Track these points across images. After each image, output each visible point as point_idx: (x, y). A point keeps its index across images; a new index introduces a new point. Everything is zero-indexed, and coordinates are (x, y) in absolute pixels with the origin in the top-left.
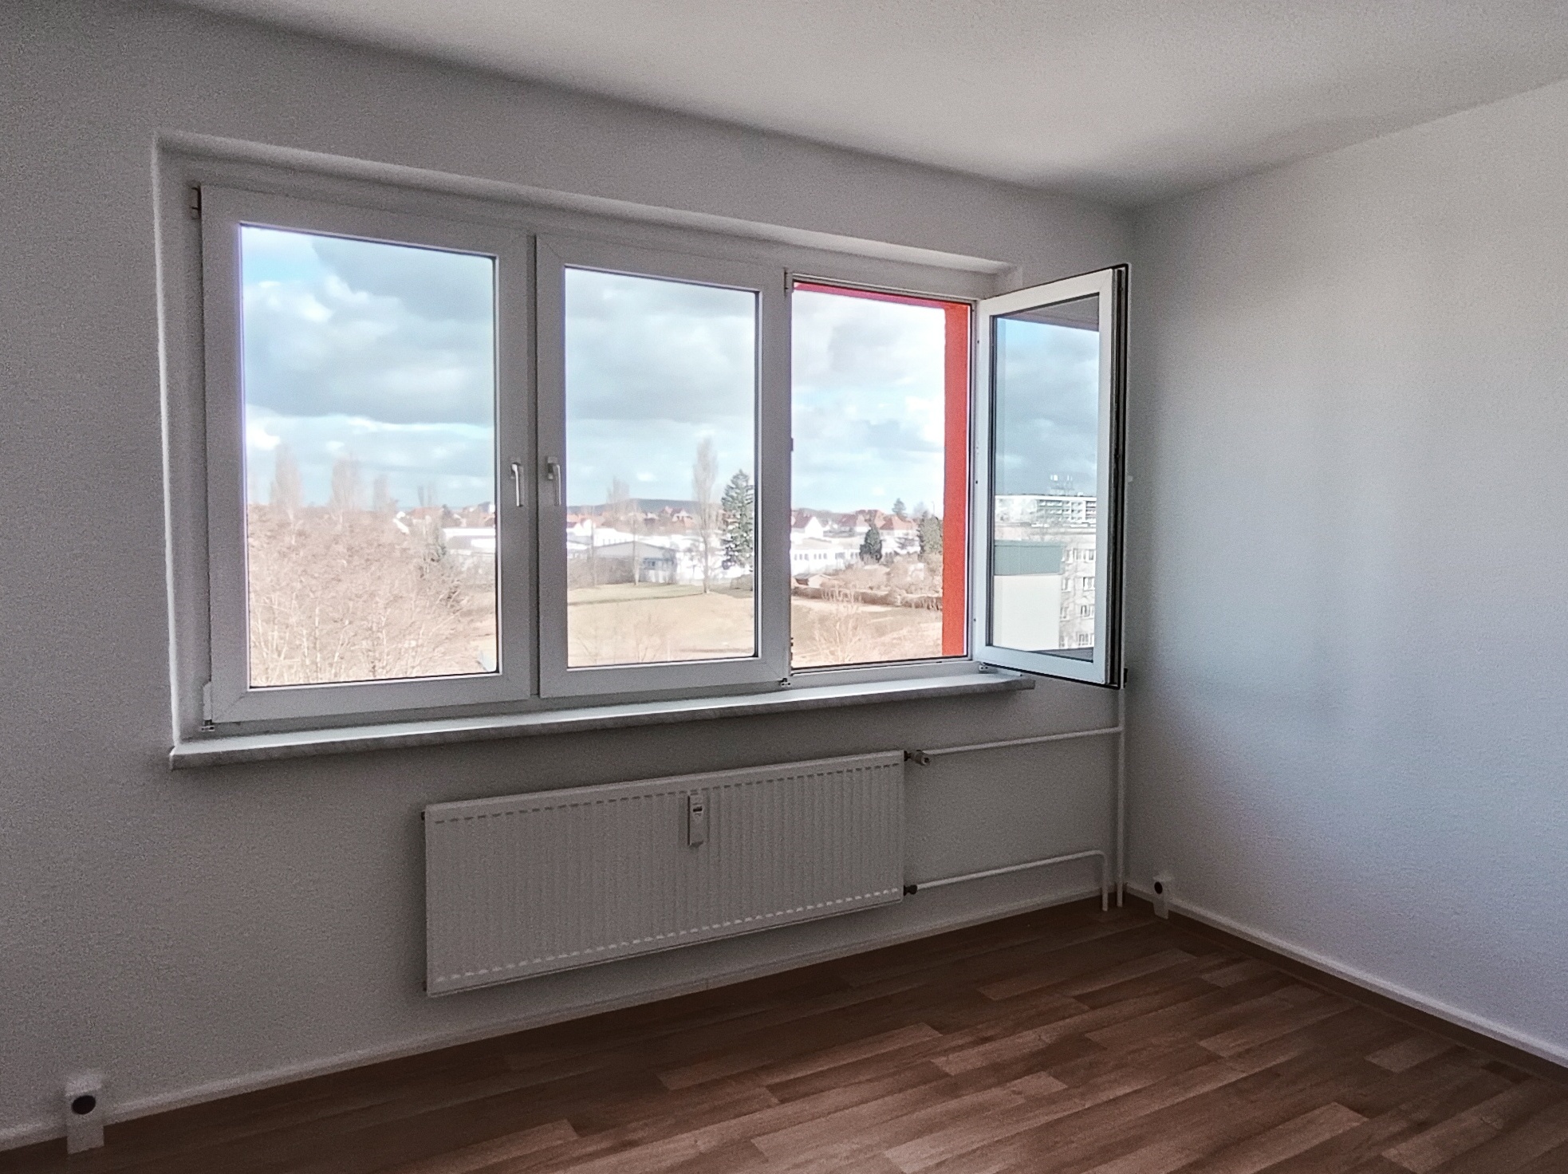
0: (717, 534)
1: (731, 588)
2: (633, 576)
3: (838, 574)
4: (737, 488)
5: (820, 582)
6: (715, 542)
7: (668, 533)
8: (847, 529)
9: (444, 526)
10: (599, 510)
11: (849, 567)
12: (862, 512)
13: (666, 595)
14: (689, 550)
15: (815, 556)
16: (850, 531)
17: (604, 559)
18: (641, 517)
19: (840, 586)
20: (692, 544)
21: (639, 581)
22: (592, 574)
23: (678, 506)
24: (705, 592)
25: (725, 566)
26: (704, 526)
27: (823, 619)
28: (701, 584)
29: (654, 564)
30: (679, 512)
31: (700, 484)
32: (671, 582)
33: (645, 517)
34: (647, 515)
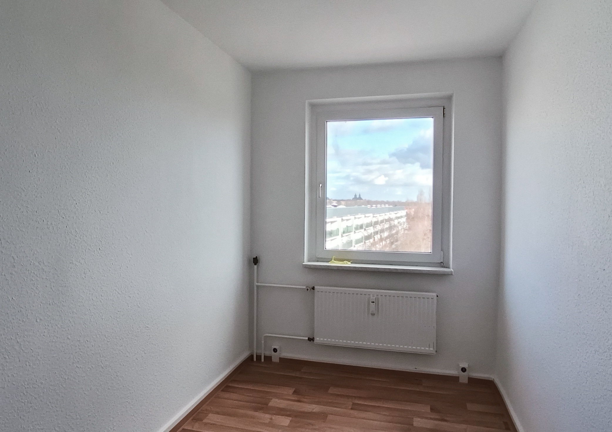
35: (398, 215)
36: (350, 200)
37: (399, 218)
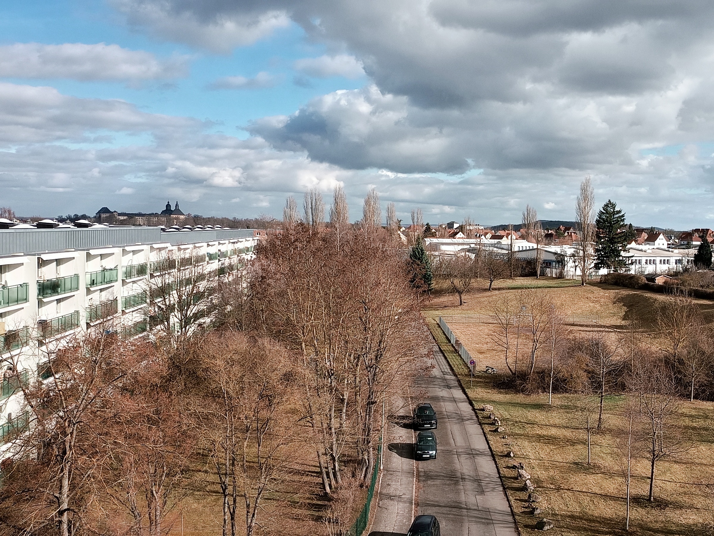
0: (592, 245)
1: (601, 282)
2: (536, 272)
3: (677, 276)
4: (607, 213)
5: (664, 281)
6: (591, 251)
7: (562, 244)
8: (686, 242)
9: (426, 237)
10: (517, 228)
11: (686, 270)
12: (697, 230)
13: (555, 285)
14: (573, 256)
15: (661, 261)
16: (688, 244)
17: (518, 260)
18: (543, 232)
19: (678, 284)
20: (574, 251)
21: (540, 275)
22: (510, 270)
23: (568, 226)
24: (583, 284)
25: (597, 267)
26: (585, 239)
27: (664, 308)
28: (580, 278)
29: (550, 263)
30: (569, 229)
31: (581, 211)
32: (561, 276)
33: (546, 232)
34: (548, 232)
35: (240, 246)
36: (156, 215)
37: (241, 251)
